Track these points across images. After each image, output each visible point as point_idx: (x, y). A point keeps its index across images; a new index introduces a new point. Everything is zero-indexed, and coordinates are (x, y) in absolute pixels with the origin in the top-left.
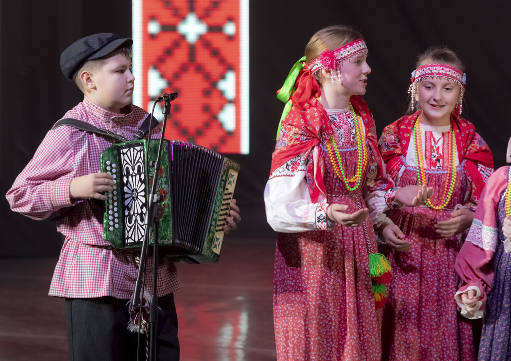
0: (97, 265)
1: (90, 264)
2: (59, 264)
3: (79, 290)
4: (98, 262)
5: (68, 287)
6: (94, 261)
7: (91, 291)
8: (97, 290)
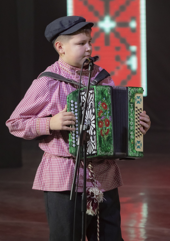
0: (62, 169)
1: (58, 169)
2: (39, 168)
3: (51, 186)
4: (63, 168)
5: (45, 184)
6: (60, 167)
7: (58, 187)
8: (62, 186)
